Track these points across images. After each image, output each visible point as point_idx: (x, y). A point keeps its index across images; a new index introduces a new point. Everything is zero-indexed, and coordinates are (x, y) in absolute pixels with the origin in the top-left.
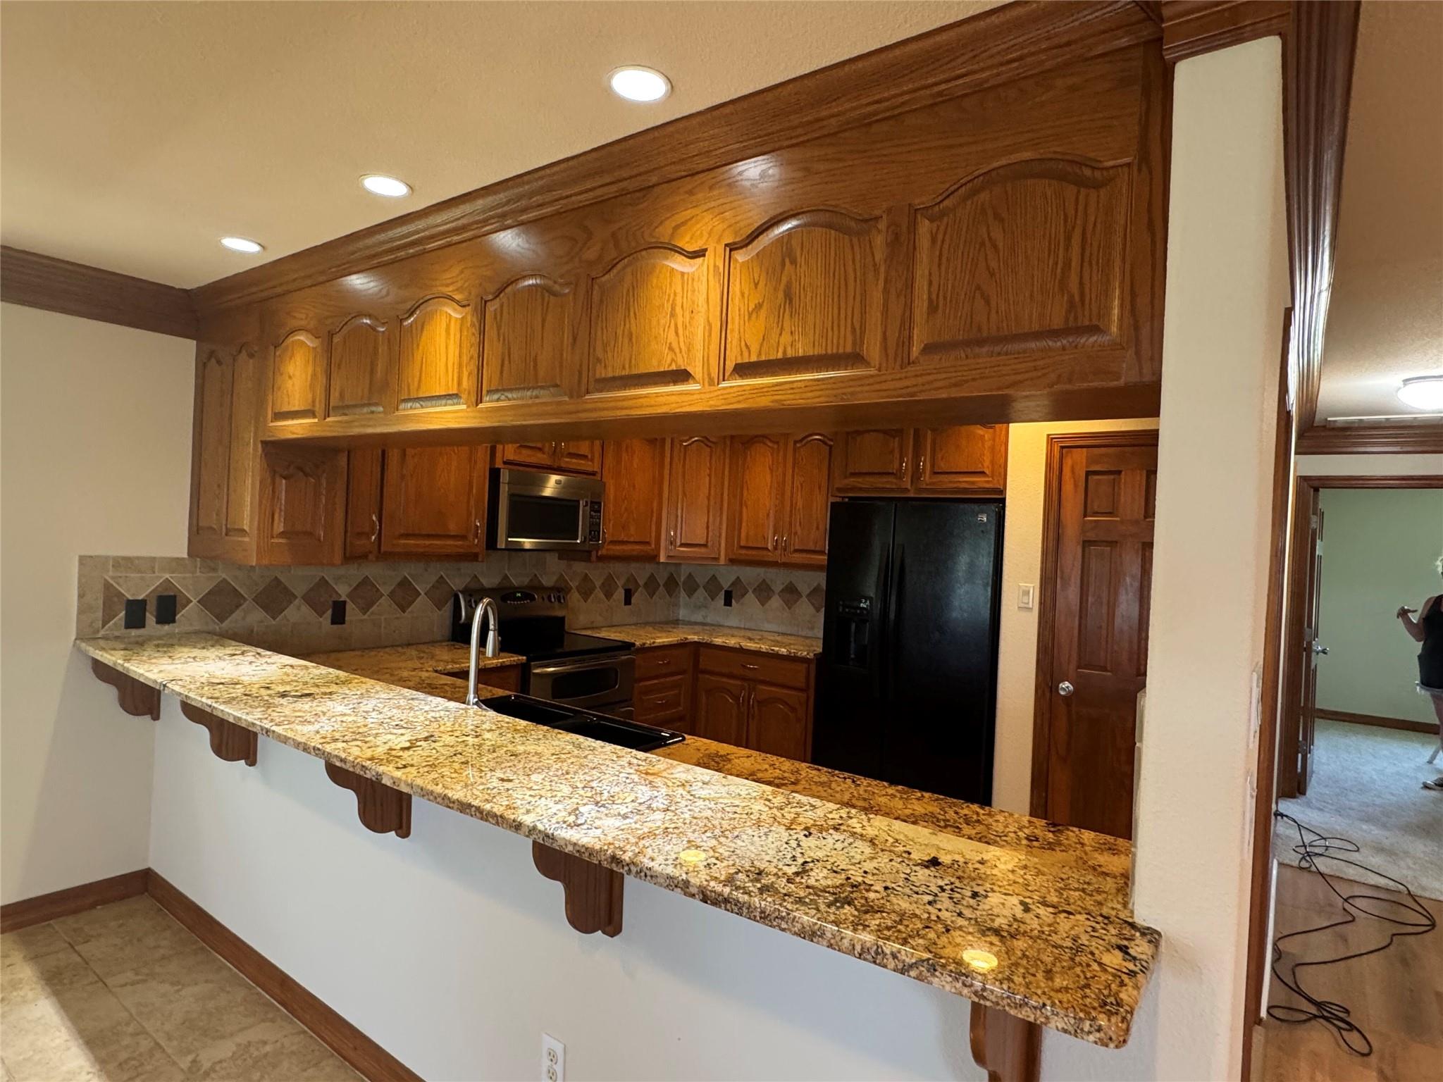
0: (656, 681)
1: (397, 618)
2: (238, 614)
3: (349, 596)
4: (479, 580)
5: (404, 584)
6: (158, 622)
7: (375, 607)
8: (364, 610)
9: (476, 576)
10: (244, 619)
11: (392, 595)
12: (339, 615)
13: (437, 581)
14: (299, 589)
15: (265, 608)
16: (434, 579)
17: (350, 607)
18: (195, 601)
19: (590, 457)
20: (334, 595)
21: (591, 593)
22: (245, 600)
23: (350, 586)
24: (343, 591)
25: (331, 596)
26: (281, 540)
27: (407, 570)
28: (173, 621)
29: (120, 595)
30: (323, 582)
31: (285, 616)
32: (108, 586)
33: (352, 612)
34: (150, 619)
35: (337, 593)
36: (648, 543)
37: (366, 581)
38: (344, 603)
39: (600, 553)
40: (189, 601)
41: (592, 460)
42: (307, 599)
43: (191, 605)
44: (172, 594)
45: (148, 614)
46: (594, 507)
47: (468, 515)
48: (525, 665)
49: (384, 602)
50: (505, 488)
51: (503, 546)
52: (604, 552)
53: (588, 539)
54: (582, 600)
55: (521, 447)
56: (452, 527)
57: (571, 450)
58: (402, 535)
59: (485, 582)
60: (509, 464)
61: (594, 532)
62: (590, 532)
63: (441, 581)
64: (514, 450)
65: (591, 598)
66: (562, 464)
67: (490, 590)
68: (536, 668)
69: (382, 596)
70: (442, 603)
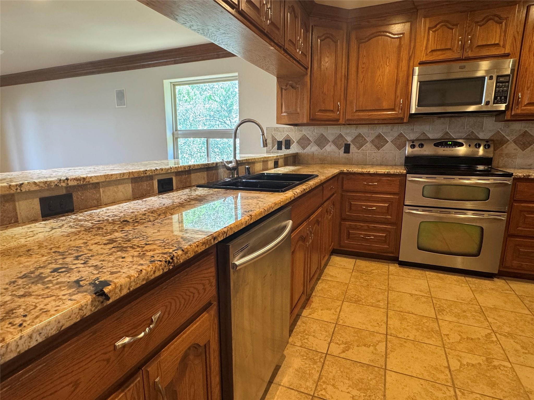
1: (375, 152)
2: (309, 147)
3: (352, 141)
4: (426, 135)
5: (379, 136)
6: (285, 149)
7: (364, 147)
8: (359, 148)
9: (424, 133)
10: (311, 149)
11: (372, 142)
12: (347, 149)
13: (398, 136)
14: (331, 138)
15: (318, 145)
16: (396, 134)
17: (352, 147)
18: (296, 142)
19: (502, 44)
20: (345, 141)
21: (530, 145)
22: (312, 142)
23: (352, 137)
24: (349, 139)
25: (344, 142)
26: (285, 114)
27: (381, 130)
28: (290, 149)
29: (276, 139)
30: (341, 136)
31: (325, 149)
32: (273, 136)
33: (353, 148)
34: (283, 147)
35: (346, 140)
37: (360, 135)
38: (350, 144)
39: (513, 113)
40: (294, 142)
41: (504, 46)
42: (334, 142)
43: (295, 143)
44: (289, 139)
45: (283, 146)
46: (501, 79)
47: (396, 97)
48: (405, 176)
49: (368, 145)
50: (416, 78)
51: (413, 111)
52: (519, 111)
53: (491, 102)
54: (519, 149)
55: (432, 51)
56: (385, 105)
57: (480, 43)
58: (356, 111)
59: (431, 136)
60: (421, 63)
61: (501, 97)
62: (495, 98)
63: (401, 135)
64: (427, 54)
65: (529, 148)
66: (470, 54)
67: (429, 140)
68: (410, 178)
69: (367, 142)
70: (401, 147)
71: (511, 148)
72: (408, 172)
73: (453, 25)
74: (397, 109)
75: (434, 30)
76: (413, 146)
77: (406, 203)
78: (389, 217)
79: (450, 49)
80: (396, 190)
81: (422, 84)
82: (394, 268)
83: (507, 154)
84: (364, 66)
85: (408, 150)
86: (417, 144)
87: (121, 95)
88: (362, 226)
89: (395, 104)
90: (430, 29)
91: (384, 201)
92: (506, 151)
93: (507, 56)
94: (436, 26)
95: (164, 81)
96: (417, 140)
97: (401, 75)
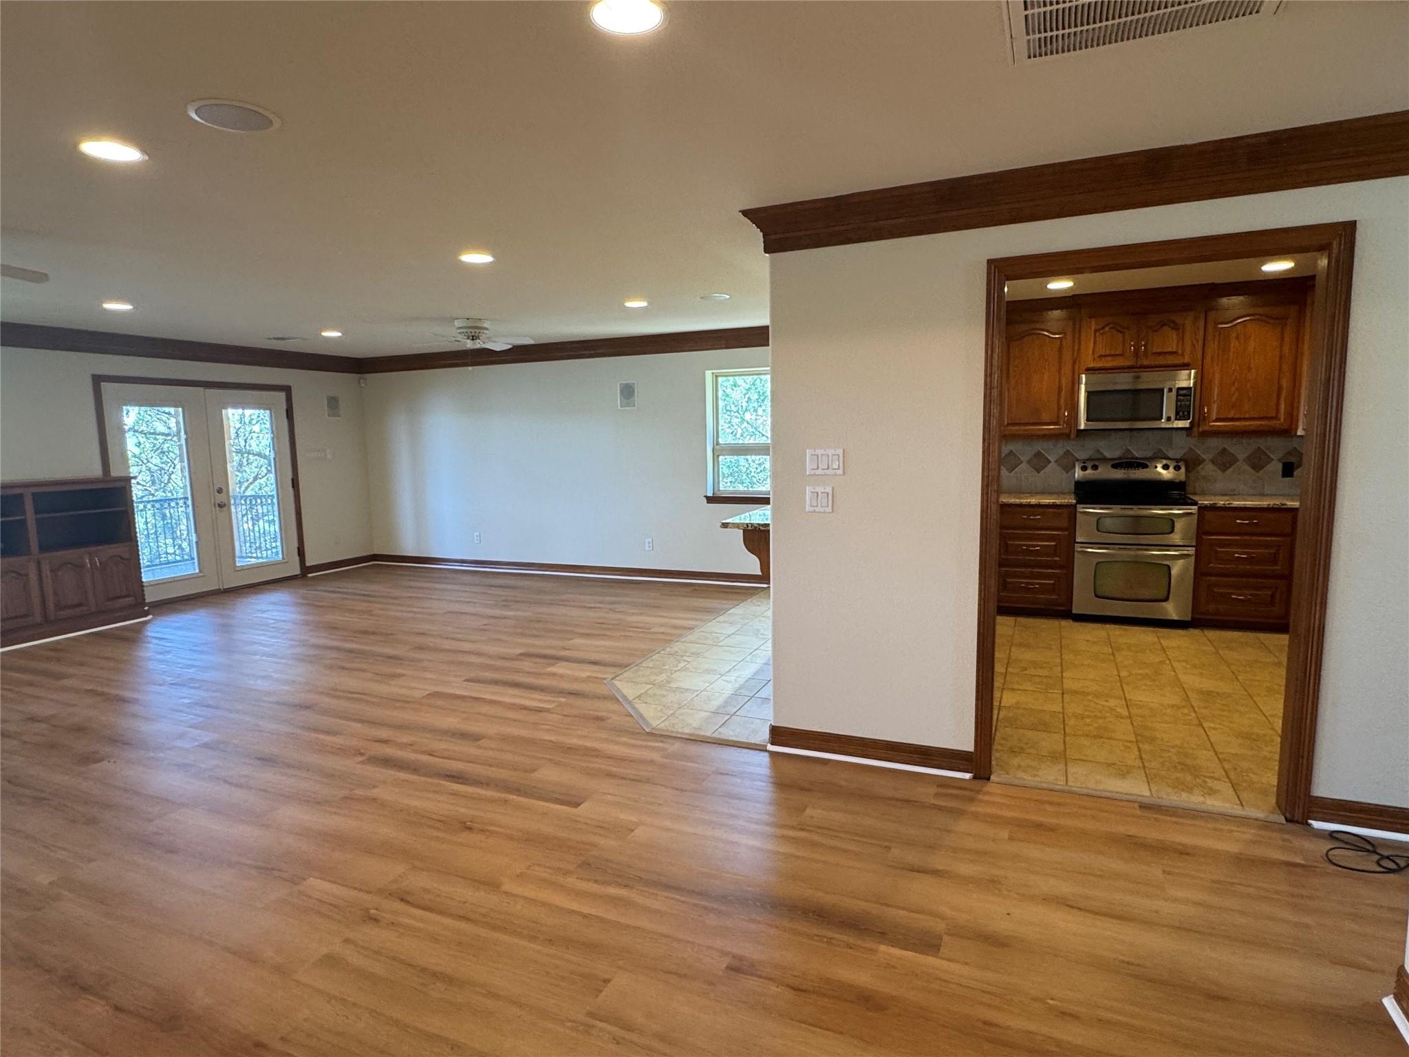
0: (1238, 538)
1: (1033, 476)
4: (1101, 454)
5: (1038, 455)
7: (1018, 468)
9: (1098, 451)
11: (1029, 462)
13: (1065, 453)
16: (1061, 452)
19: (1180, 351)
21: (1231, 465)
27: (1039, 446)
36: (1276, 418)
39: (1201, 430)
41: (1183, 355)
46: (1181, 392)
47: (1059, 409)
48: (1075, 506)
49: (1024, 466)
50: (1083, 387)
51: (1082, 427)
52: (1206, 428)
53: (1173, 418)
54: (1218, 471)
55: (1101, 356)
56: (1046, 417)
57: (1155, 351)
58: (1008, 424)
59: (1107, 454)
60: (1089, 370)
61: (1183, 413)
62: (1177, 413)
63: (1067, 453)
64: (1094, 359)
65: (1231, 470)
66: (1146, 362)
67: (1104, 460)
68: (1080, 508)
69: (1022, 462)
70: (1069, 468)
71: (1209, 469)
72: (1079, 502)
73: (1124, 328)
74: (1062, 423)
75: (1101, 332)
76: (1084, 468)
77: (1077, 540)
78: (1058, 559)
79: (1121, 355)
80: (1065, 524)
81: (1089, 394)
82: (1066, 623)
83: (1204, 478)
84: (1016, 369)
85: (1078, 474)
86: (1089, 465)
87: (628, 392)
88: (1022, 572)
89: (1058, 417)
90: (1096, 331)
91: (1050, 538)
92: (1203, 473)
93: (1186, 366)
94: (1103, 328)
95: (707, 372)
96: (1090, 459)
97: (1064, 381)
